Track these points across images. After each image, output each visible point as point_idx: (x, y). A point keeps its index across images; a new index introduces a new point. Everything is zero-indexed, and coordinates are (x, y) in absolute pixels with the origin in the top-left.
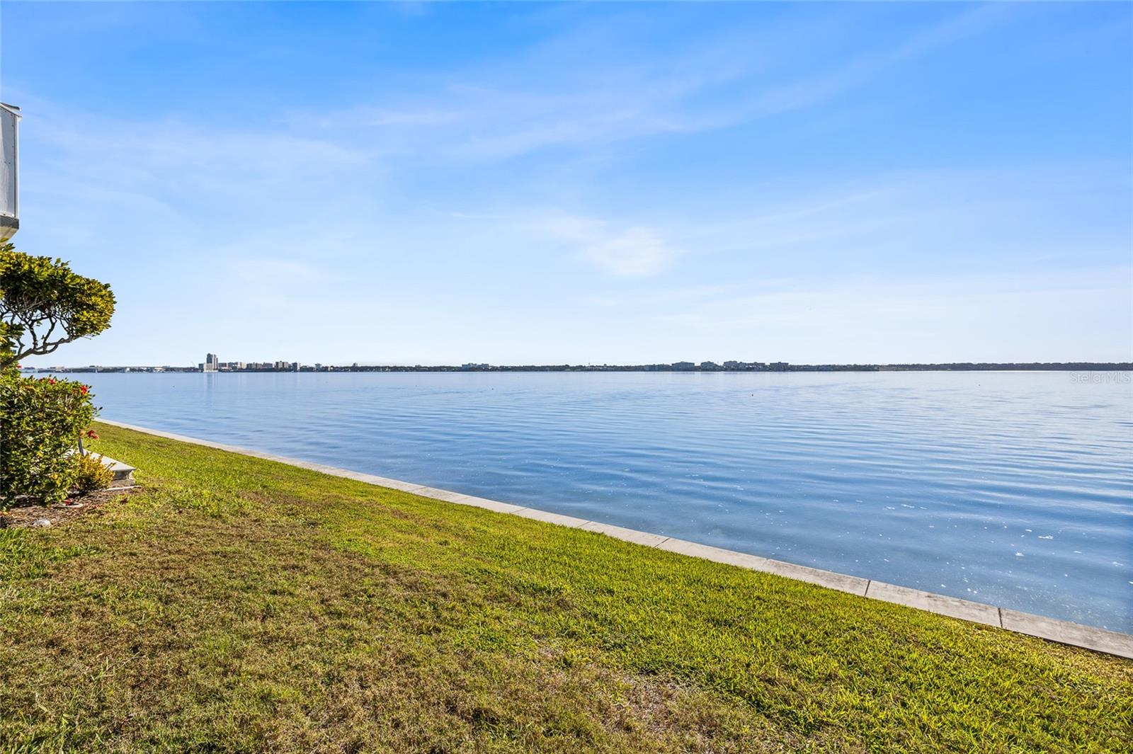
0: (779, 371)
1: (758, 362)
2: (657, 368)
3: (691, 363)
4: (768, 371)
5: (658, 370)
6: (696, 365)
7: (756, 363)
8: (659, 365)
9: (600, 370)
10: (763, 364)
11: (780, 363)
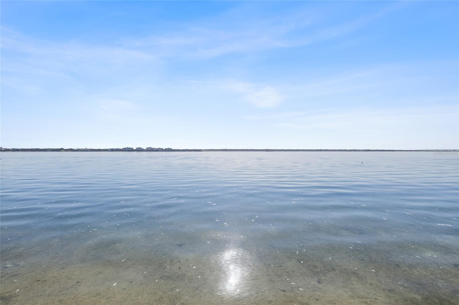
0: (169, 151)
1: (160, 148)
2: (115, 150)
3: (131, 148)
4: (164, 151)
5: (116, 151)
6: (134, 149)
7: (159, 148)
8: (116, 149)
9: (83, 151)
10: (162, 149)
11: (169, 148)
